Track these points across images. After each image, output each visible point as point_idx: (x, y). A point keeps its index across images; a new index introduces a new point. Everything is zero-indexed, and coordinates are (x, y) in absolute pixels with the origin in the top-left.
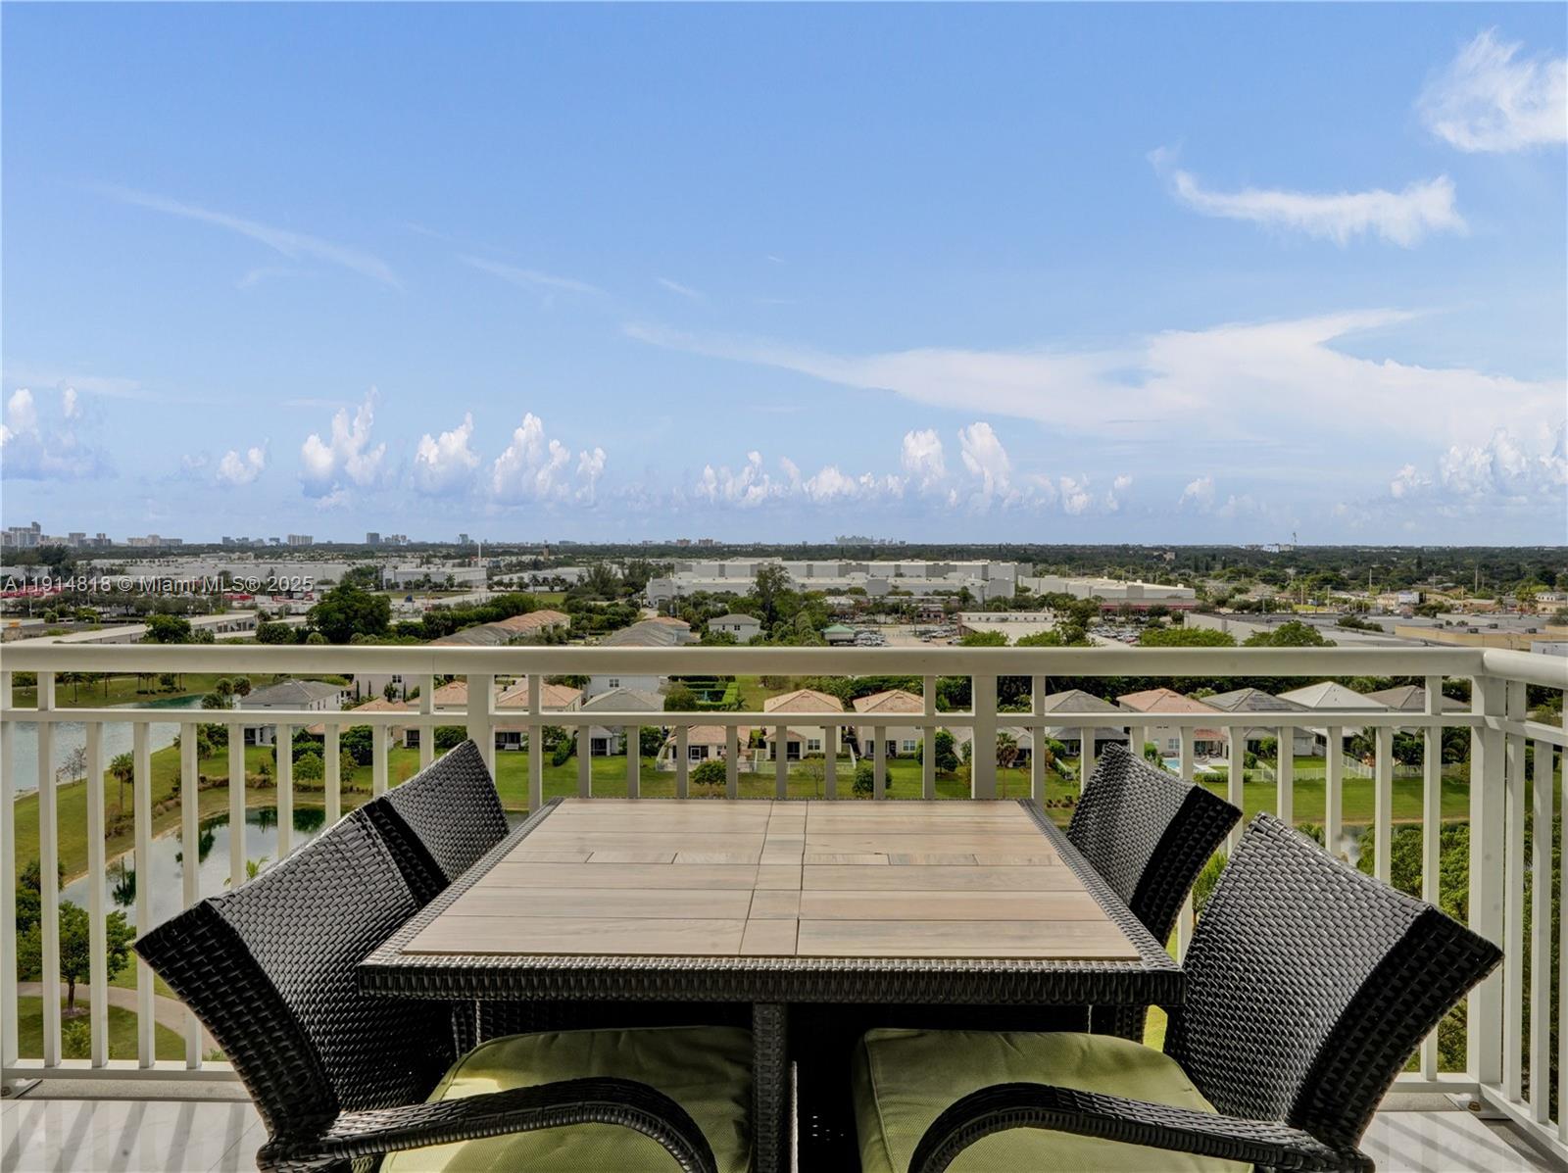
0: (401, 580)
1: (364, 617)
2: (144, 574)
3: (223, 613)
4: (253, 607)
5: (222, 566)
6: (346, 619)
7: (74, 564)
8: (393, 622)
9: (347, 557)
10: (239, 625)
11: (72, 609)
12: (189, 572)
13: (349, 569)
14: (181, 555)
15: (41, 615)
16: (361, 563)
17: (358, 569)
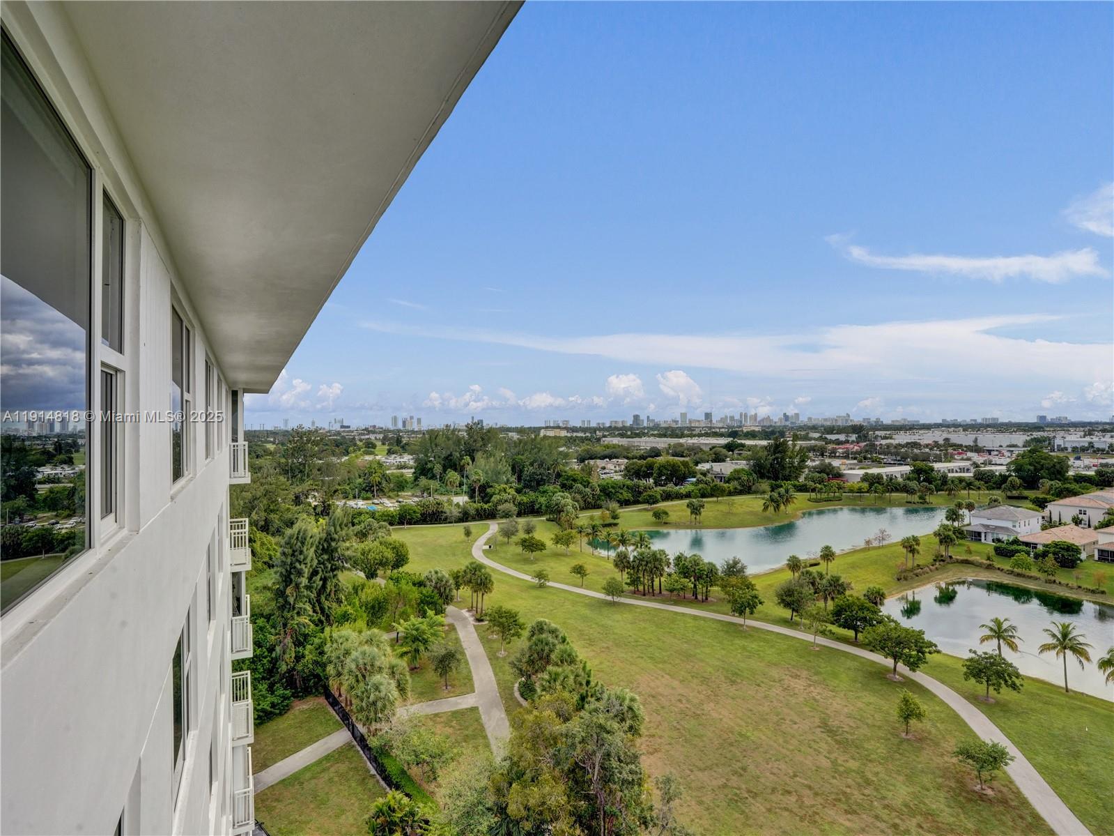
0: (1069, 445)
1: (1048, 469)
2: (902, 438)
3: (950, 462)
4: (969, 459)
5: (945, 435)
6: (1035, 469)
7: (867, 433)
8: (1071, 473)
9: (1025, 431)
10: (960, 469)
11: (869, 456)
12: (927, 438)
13: (1028, 438)
14: (921, 429)
15: (855, 458)
16: (1037, 434)
17: (1035, 438)
